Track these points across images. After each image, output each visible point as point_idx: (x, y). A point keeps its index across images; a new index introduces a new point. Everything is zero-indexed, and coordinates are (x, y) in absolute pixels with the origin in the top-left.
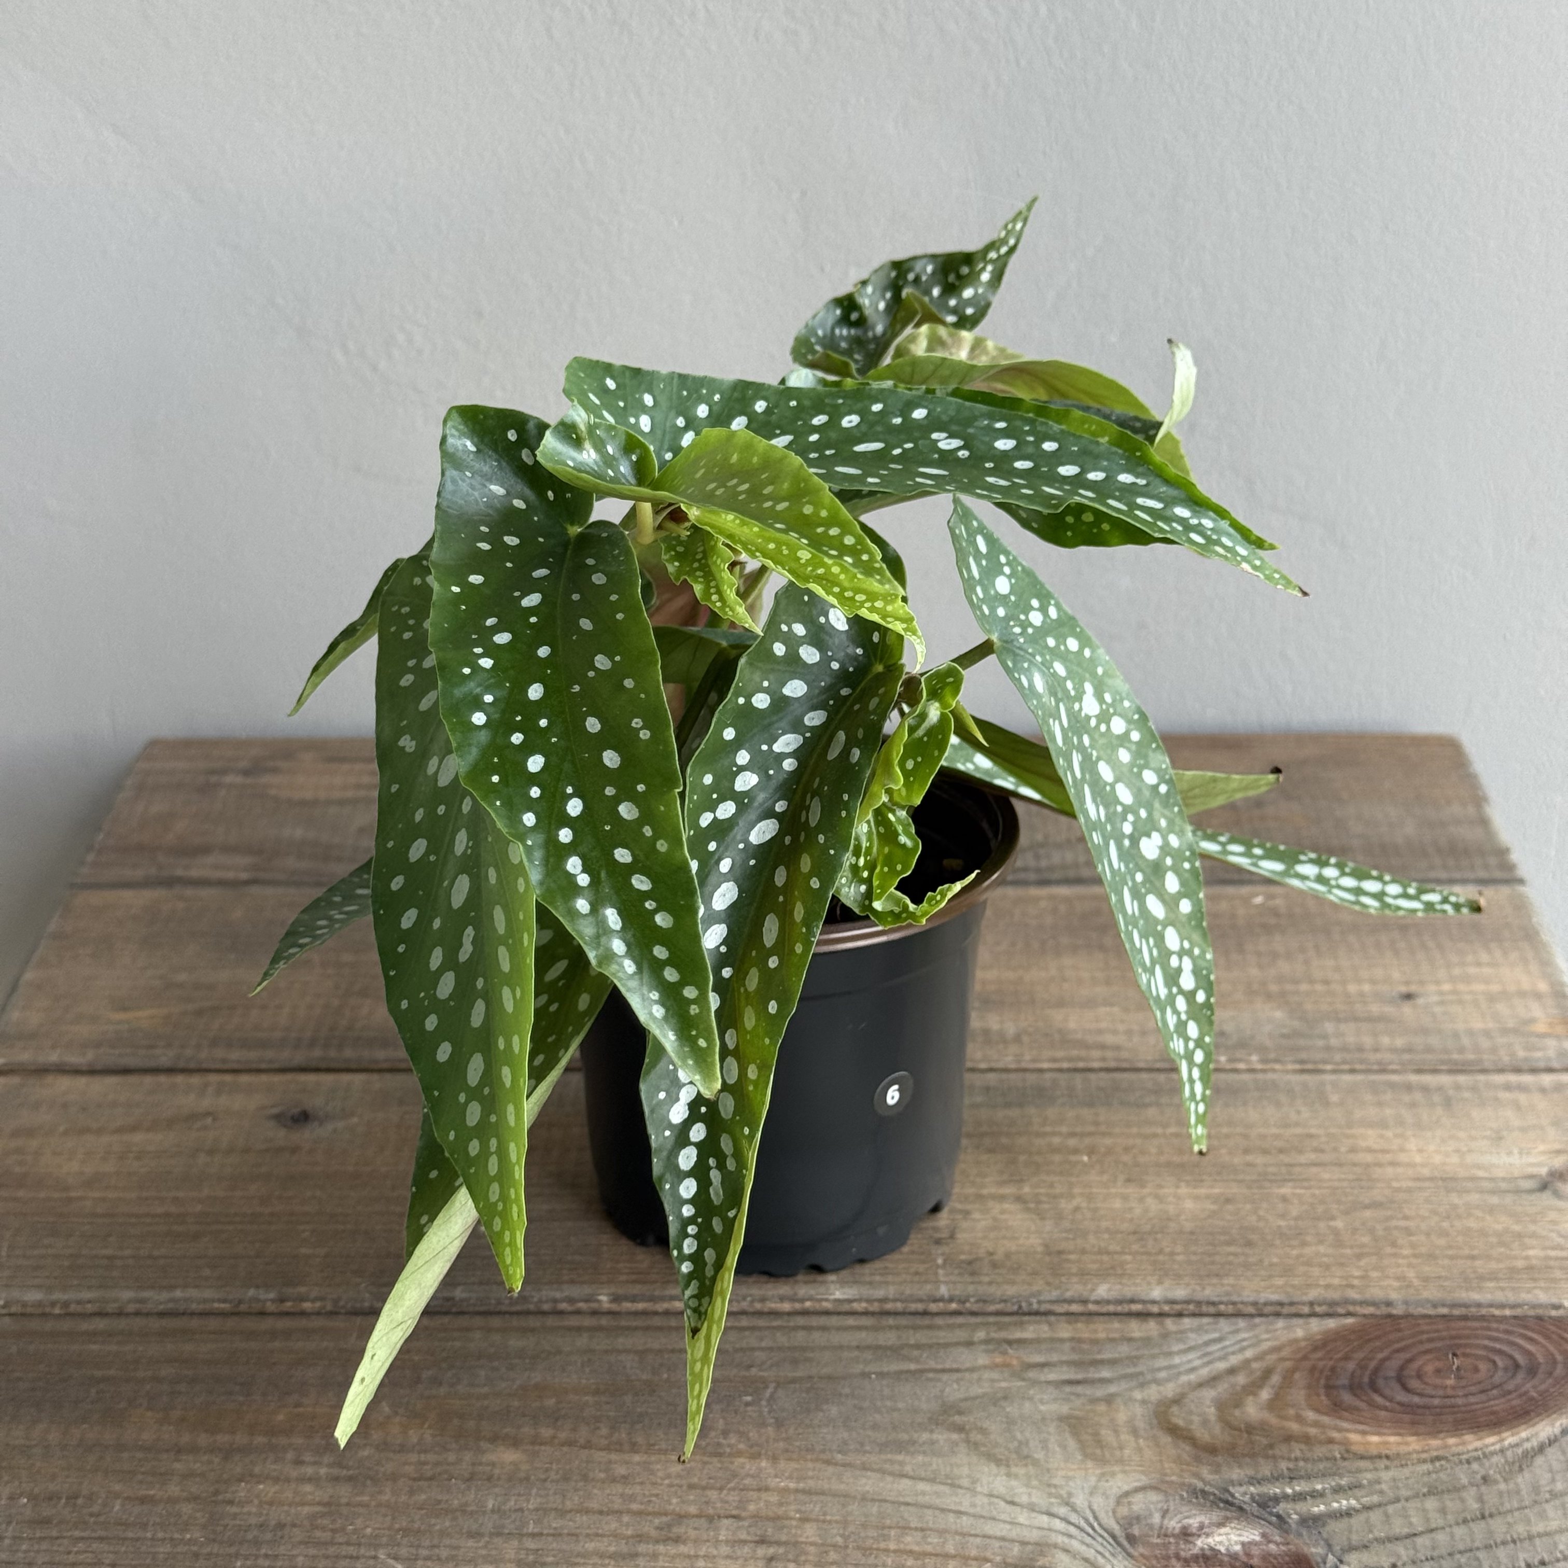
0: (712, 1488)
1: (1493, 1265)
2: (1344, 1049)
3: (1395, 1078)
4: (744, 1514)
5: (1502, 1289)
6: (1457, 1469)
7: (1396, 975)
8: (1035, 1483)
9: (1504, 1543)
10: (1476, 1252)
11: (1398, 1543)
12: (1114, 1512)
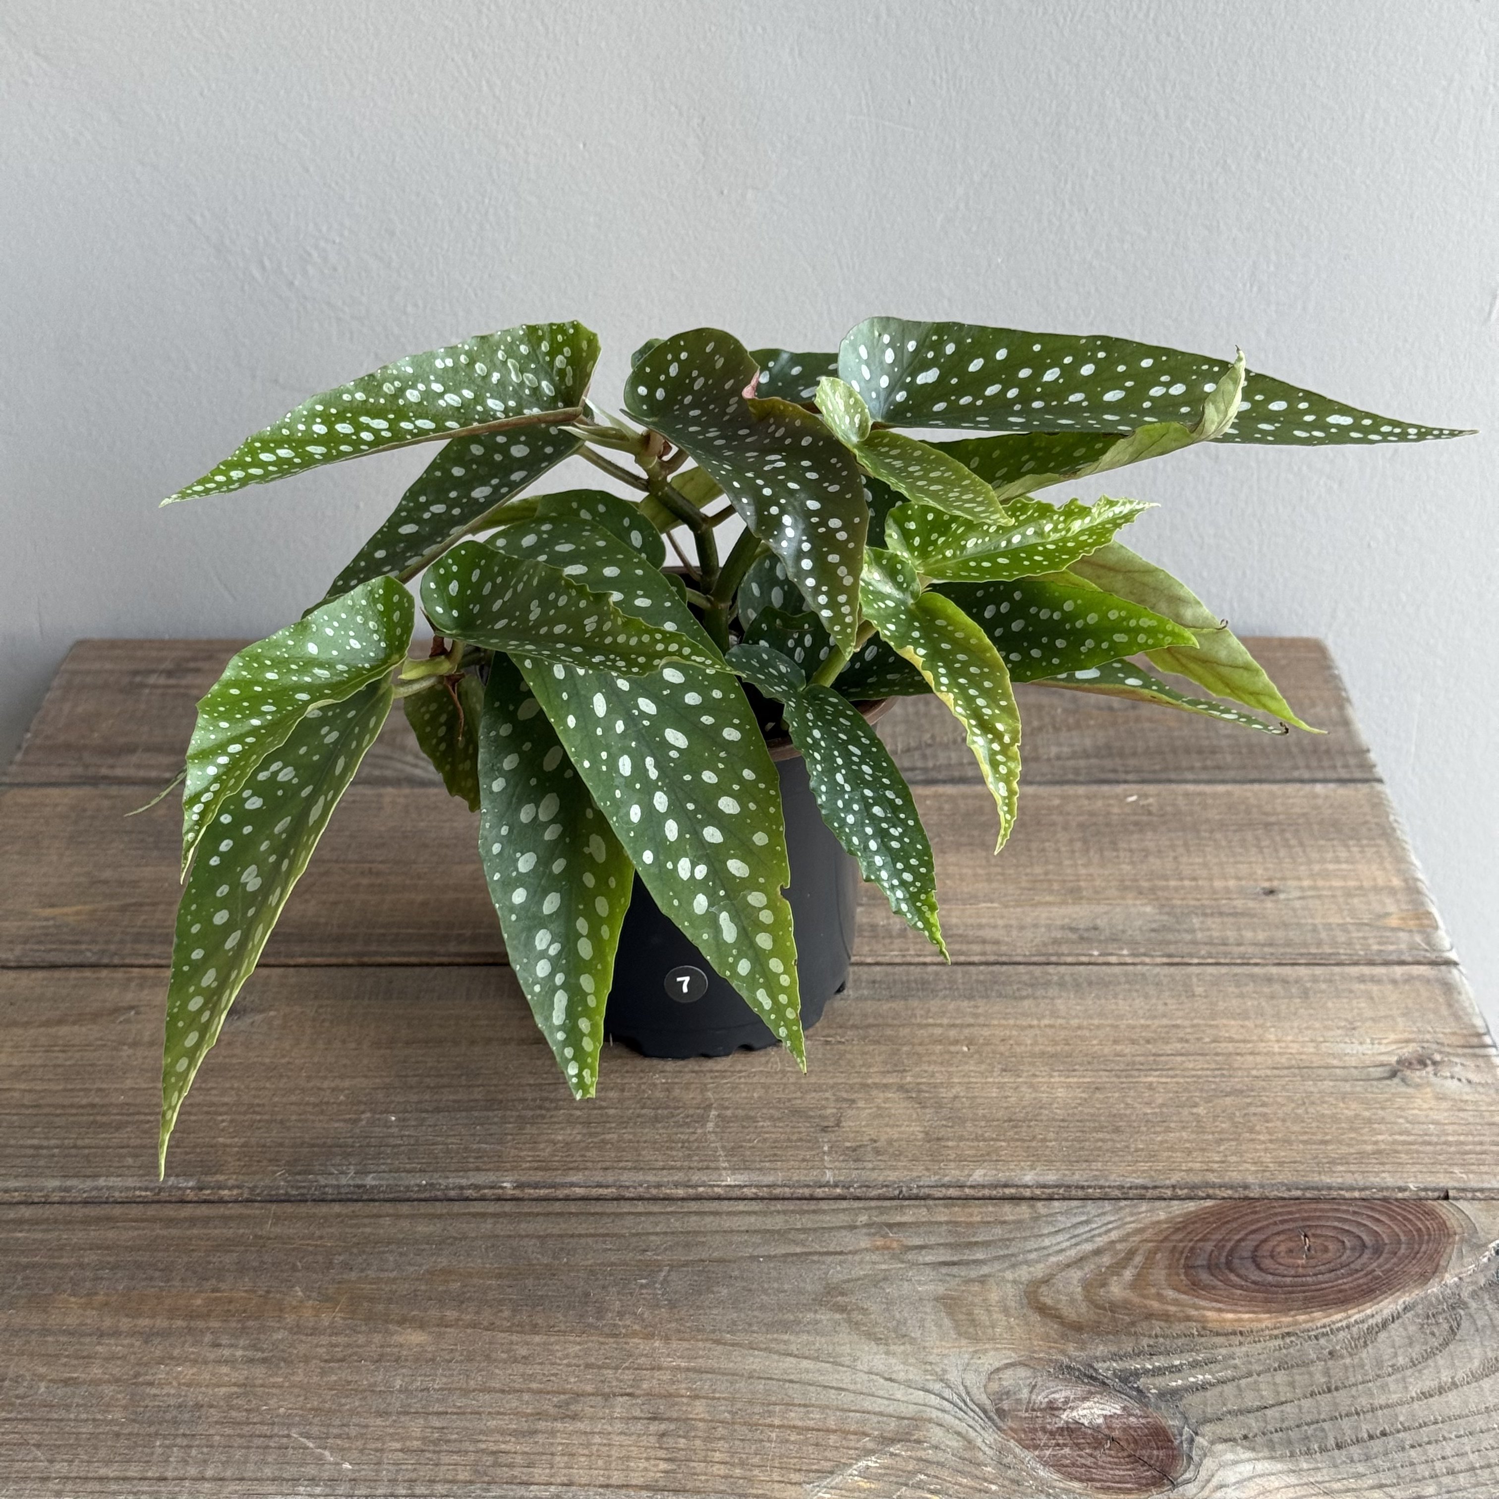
0: (608, 1367)
1: (1344, 1150)
2: (1211, 943)
3: (1256, 970)
4: (638, 1392)
5: (1353, 1173)
6: (1306, 1345)
7: (1260, 872)
8: (912, 1360)
9: (1347, 1415)
10: (1328, 1137)
11: (1250, 1415)
12: (985, 1386)
